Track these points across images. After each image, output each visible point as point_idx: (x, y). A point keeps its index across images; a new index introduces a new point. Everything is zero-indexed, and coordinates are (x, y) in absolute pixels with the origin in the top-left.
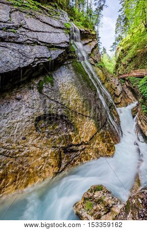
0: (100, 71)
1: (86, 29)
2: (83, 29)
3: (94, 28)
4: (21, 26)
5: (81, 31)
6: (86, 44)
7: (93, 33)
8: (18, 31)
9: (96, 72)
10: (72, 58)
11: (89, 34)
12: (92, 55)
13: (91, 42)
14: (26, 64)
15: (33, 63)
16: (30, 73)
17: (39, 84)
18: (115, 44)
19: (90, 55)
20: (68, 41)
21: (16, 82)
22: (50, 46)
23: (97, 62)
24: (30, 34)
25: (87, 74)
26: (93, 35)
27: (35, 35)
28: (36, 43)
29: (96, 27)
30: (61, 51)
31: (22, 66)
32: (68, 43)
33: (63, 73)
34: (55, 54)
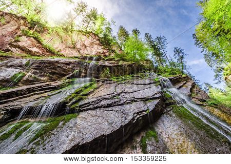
0: (216, 111)
1: (175, 76)
2: (172, 77)
3: (182, 72)
4: (121, 93)
5: (170, 79)
6: (180, 87)
7: (184, 76)
8: (120, 96)
9: (210, 113)
10: (170, 104)
11: (180, 78)
12: (193, 95)
13: (185, 83)
14: (127, 121)
15: (133, 119)
16: (131, 129)
17: (141, 141)
18: (217, 76)
19: (190, 96)
20: (161, 91)
21: (120, 142)
22: (145, 100)
23: (205, 101)
24: (128, 96)
25: (198, 119)
26: (185, 77)
27: (132, 95)
28: (133, 101)
29: (185, 71)
30: (156, 101)
31: (123, 124)
32: (161, 92)
33: (166, 122)
34: (151, 105)
